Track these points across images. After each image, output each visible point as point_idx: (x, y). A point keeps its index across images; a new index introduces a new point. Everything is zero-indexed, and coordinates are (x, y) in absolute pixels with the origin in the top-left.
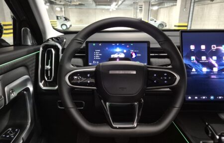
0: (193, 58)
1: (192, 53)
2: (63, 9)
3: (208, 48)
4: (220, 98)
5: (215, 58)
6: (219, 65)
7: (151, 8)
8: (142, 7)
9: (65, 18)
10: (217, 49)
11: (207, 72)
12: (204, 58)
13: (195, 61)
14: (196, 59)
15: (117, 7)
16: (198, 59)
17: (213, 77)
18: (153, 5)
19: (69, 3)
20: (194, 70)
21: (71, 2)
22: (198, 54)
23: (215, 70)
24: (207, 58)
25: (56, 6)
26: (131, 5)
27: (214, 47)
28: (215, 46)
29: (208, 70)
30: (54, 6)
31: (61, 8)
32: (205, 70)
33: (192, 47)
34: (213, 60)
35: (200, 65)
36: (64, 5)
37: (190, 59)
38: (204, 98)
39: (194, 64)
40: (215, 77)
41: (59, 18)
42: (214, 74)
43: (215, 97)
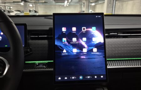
0: (64, 40)
1: (63, 35)
2: (34, 5)
3: (79, 29)
4: (89, 77)
5: (85, 39)
6: (89, 46)
7: (90, 4)
9: (35, 11)
10: (87, 31)
11: (77, 53)
12: (74, 40)
13: (66, 43)
14: (67, 41)
15: (68, 4)
16: (69, 41)
17: (82, 57)
19: (38, 2)
20: (65, 51)
21: (39, 1)
22: (70, 36)
23: (85, 50)
24: (78, 40)
25: (29, 3)
27: (84, 29)
28: (85, 28)
29: (78, 51)
30: (27, 3)
31: (33, 5)
32: (75, 51)
33: (64, 29)
34: (83, 41)
35: (71, 47)
36: (34, 3)
37: (61, 40)
38: (73, 78)
39: (65, 45)
40: (84, 57)
41: (31, 11)
42: (84, 55)
43: (84, 77)
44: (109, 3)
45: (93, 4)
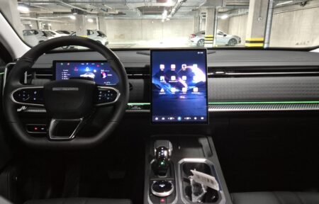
0: (162, 78)
1: (161, 73)
2: (97, 20)
3: (178, 67)
4: (188, 118)
5: (185, 78)
6: (189, 85)
7: (217, 17)
8: (205, 16)
9: (98, 32)
10: (187, 69)
11: (176, 92)
12: (173, 78)
13: (164, 81)
14: (166, 79)
15: (170, 16)
16: (168, 79)
17: (181, 97)
18: (221, 13)
19: (105, 13)
20: (162, 90)
21: (107, 11)
22: (168, 74)
23: (184, 90)
24: (177, 78)
25: (86, 16)
26: (190, 13)
27: (184, 67)
28: (185, 65)
29: (178, 90)
30: (83, 16)
31: (94, 19)
32: (174, 90)
33: (162, 67)
34: (183, 80)
35: (170, 86)
36: (98, 15)
37: (159, 78)
38: (171, 118)
39: (163, 84)
40: (184, 97)
41: (91, 33)
42: (183, 95)
43: (183, 118)
44: (258, 14)
45: (225, 17)
